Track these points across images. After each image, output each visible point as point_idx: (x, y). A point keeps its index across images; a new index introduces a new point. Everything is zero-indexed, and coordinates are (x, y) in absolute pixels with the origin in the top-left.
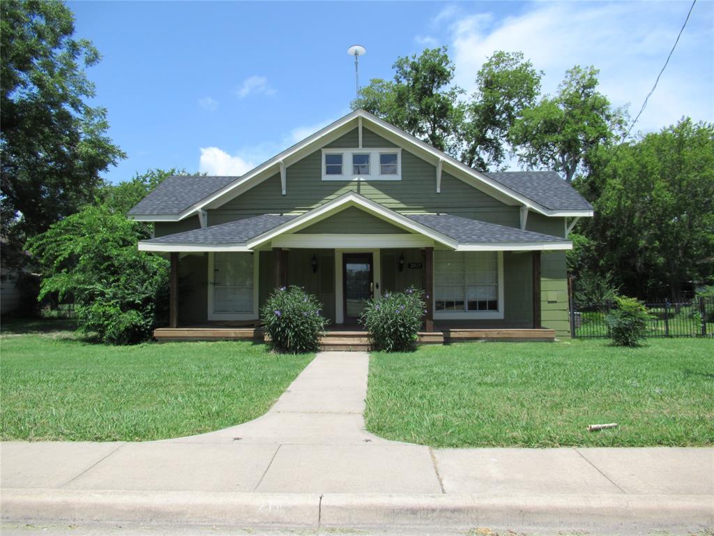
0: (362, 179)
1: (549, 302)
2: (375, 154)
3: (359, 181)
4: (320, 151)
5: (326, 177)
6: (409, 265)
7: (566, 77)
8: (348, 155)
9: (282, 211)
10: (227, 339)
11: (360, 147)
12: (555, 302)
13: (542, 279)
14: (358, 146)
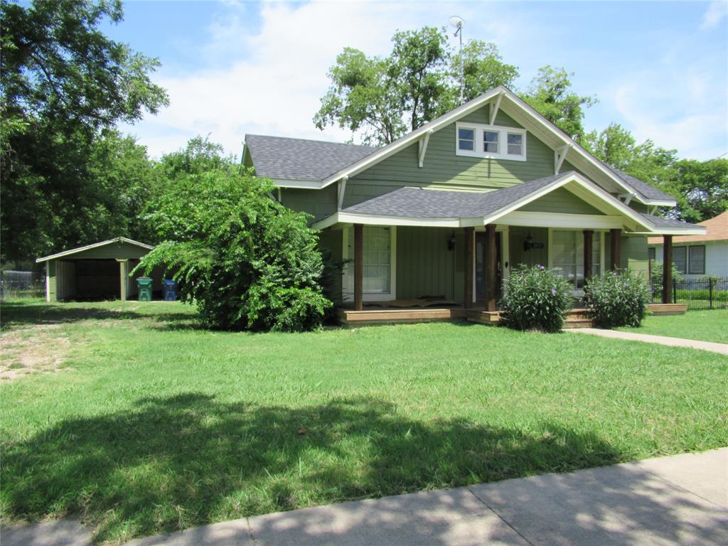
0: (492, 158)
2: (504, 132)
3: (490, 159)
4: (455, 123)
5: (460, 152)
6: (533, 245)
8: (479, 130)
9: (421, 185)
11: (492, 124)
13: (629, 260)
14: (489, 124)
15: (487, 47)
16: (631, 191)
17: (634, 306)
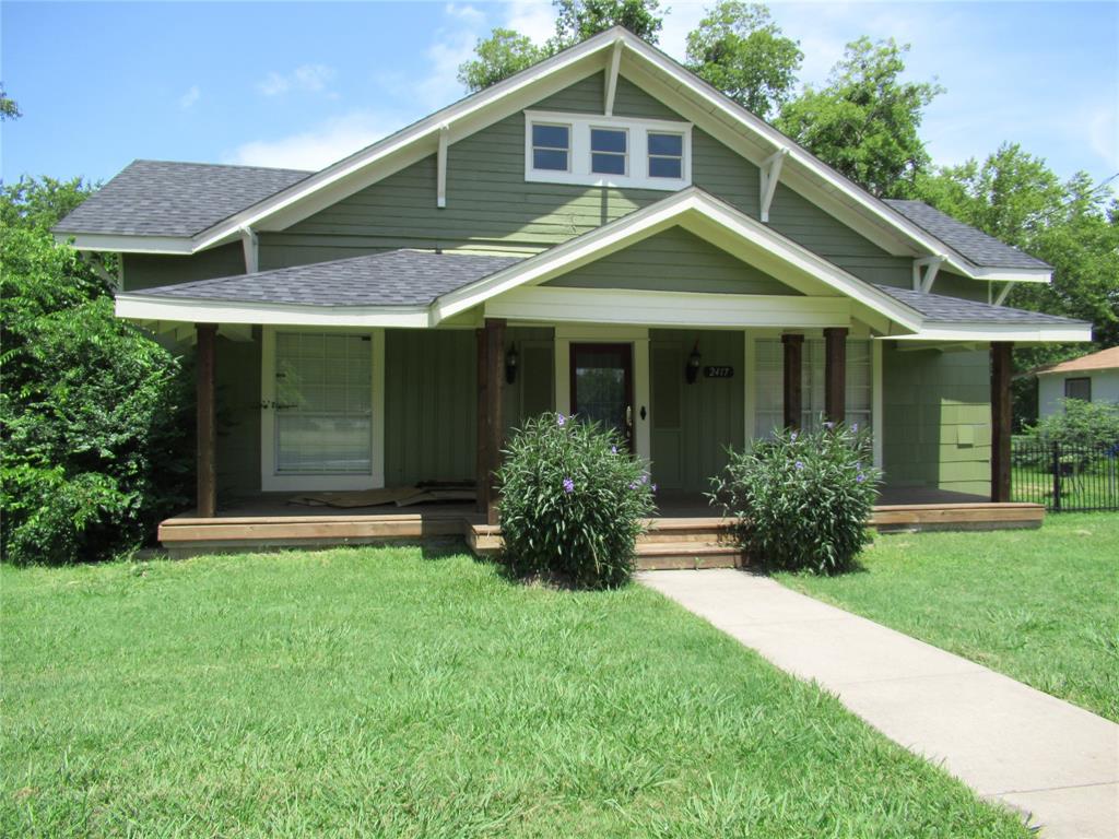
0: (610, 185)
1: (961, 446)
2: (638, 132)
3: (605, 189)
4: (521, 114)
5: (533, 175)
6: (707, 371)
7: (846, 55)
8: (580, 129)
9: (439, 244)
10: (354, 543)
11: (609, 113)
12: (970, 446)
13: (944, 402)
14: (603, 113)
15: (749, 13)
16: (938, 250)
17: (824, 518)
